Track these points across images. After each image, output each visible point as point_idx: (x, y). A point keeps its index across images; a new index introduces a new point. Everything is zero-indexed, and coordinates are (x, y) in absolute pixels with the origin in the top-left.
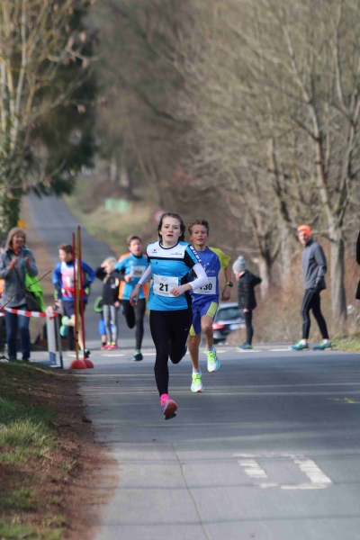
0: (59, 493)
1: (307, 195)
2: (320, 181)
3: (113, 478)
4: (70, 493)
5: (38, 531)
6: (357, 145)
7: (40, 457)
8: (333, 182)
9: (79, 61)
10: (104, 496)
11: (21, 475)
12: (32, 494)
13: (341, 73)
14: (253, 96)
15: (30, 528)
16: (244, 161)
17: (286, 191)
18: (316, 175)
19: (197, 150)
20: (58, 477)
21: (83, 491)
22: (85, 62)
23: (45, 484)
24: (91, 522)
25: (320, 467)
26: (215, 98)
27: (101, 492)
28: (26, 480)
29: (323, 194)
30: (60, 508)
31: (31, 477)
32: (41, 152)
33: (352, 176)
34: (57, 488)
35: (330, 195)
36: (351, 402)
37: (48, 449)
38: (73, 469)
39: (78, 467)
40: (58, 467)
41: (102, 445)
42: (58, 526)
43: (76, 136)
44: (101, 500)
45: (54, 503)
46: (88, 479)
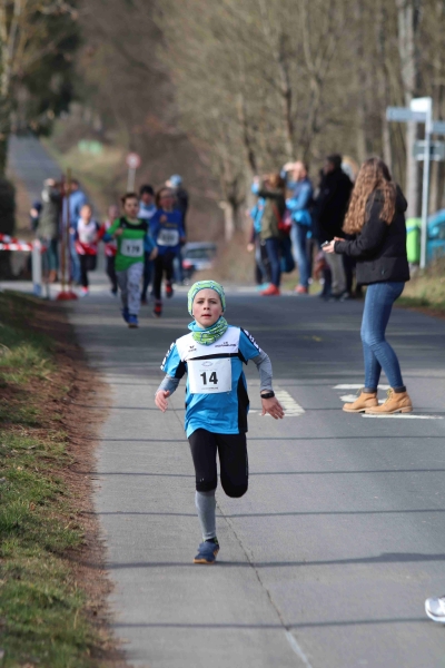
0: (60, 412)
1: (274, 146)
2: (286, 134)
3: (107, 400)
4: (69, 412)
5: (44, 443)
6: (322, 102)
7: (42, 379)
8: (298, 134)
9: (68, 14)
10: (100, 416)
11: (26, 394)
12: (36, 411)
13: (310, 33)
14: (227, 52)
15: (37, 441)
16: (215, 112)
17: (254, 141)
18: (282, 127)
19: (170, 99)
20: (58, 396)
21: (82, 410)
22: (75, 14)
23: (46, 403)
24: (89, 438)
25: (292, 397)
26: (192, 53)
27: (96, 411)
28: (31, 399)
29: (289, 147)
30: (62, 425)
31: (34, 395)
32: (23, 95)
33: (316, 130)
34: (58, 407)
35: (294, 147)
36: (318, 339)
37: (48, 371)
38: (71, 392)
39: (76, 389)
40: (57, 388)
41: (95, 369)
42: (61, 441)
43: (56, 82)
44: (98, 420)
45: (56, 420)
46: (84, 400)
